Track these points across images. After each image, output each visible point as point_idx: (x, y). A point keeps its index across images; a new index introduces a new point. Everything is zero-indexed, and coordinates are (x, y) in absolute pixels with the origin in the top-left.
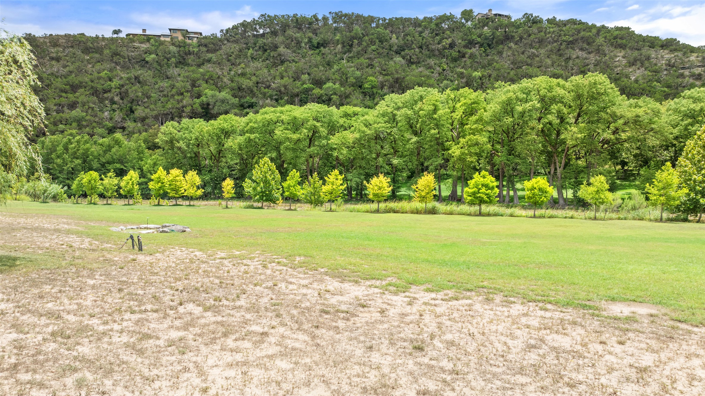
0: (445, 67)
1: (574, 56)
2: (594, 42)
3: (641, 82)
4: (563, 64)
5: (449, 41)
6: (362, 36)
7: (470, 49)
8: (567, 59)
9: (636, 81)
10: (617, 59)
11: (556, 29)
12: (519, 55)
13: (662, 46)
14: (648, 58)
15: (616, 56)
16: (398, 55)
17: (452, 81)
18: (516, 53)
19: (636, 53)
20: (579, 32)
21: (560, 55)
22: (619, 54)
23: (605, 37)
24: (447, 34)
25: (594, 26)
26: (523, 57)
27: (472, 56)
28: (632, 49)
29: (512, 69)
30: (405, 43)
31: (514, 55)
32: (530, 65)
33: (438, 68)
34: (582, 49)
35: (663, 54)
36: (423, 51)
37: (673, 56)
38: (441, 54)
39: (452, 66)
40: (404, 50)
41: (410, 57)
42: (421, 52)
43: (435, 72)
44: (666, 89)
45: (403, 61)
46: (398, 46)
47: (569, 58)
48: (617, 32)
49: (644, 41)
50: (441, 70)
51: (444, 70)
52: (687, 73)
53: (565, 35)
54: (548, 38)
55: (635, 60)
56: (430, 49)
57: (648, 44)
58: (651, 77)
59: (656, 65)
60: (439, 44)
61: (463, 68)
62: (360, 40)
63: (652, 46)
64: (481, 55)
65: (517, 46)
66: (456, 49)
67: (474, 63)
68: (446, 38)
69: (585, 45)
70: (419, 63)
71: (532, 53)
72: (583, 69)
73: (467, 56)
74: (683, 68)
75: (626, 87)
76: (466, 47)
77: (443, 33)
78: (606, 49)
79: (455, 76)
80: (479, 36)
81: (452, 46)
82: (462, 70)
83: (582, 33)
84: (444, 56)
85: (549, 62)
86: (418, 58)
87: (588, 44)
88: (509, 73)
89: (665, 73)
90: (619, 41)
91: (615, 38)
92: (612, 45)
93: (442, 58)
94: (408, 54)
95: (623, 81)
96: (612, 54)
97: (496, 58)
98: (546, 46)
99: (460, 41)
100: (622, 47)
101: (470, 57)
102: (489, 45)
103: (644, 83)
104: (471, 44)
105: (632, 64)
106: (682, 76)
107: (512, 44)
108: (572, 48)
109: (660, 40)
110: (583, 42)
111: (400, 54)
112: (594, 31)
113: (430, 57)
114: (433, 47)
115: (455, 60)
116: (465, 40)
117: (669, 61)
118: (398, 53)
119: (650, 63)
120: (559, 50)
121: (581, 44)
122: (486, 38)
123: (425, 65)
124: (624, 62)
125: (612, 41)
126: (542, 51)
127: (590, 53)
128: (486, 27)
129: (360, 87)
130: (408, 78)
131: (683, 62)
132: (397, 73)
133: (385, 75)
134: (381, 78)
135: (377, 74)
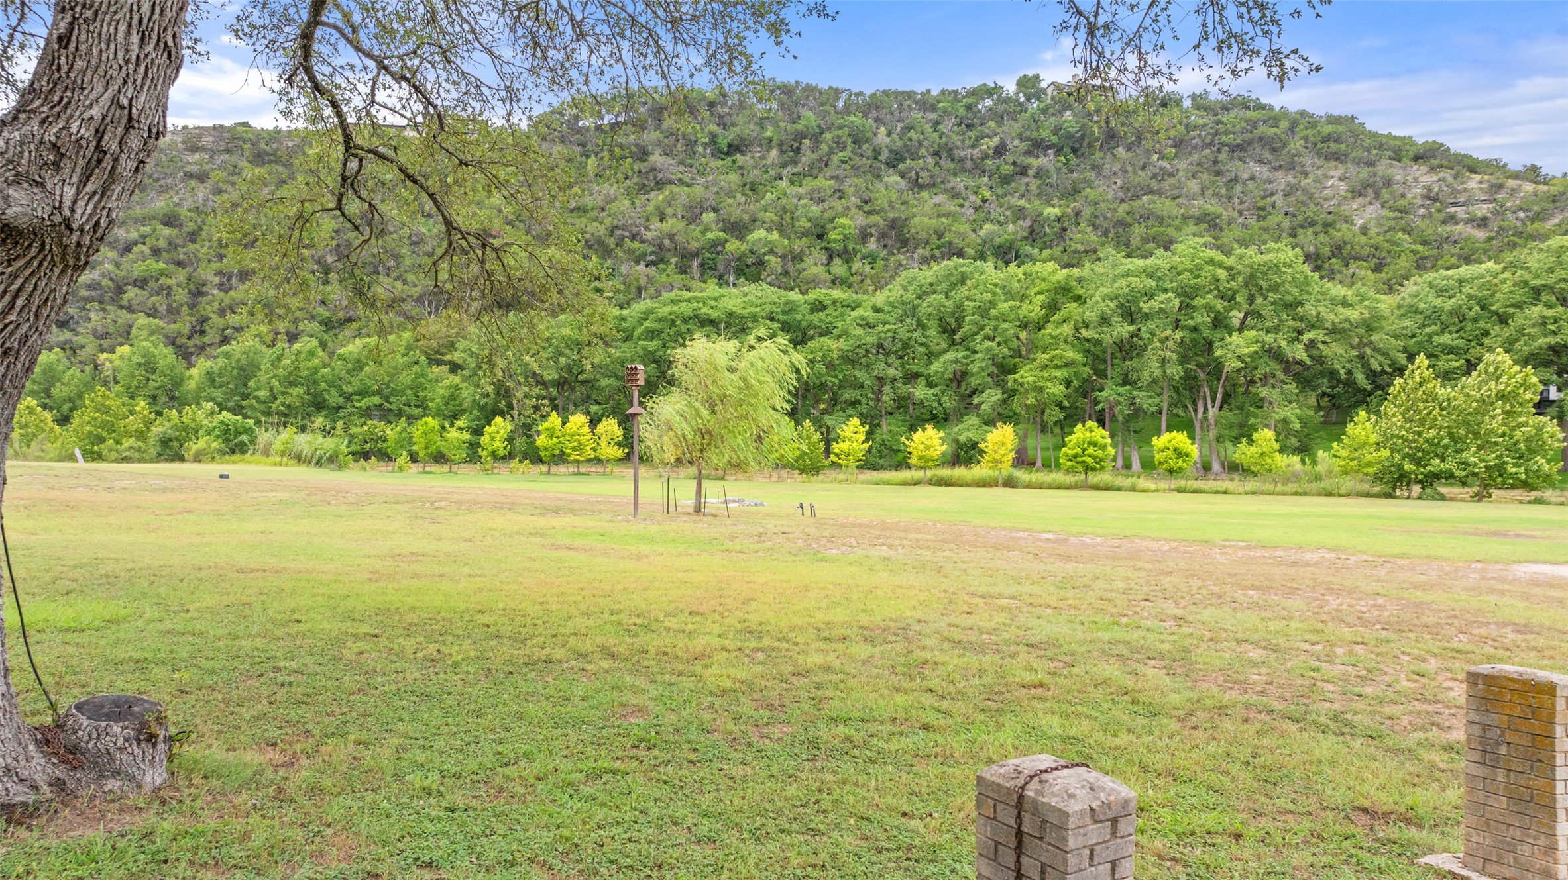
0: (987, 194)
1: (1245, 176)
2: (1284, 145)
3: (1373, 232)
4: (1223, 191)
5: (995, 141)
6: (817, 130)
7: (1038, 157)
8: (1231, 180)
9: (1364, 231)
10: (1330, 184)
11: (1209, 120)
12: (1135, 172)
13: (1416, 159)
14: (1388, 183)
15: (1326, 177)
16: (891, 171)
17: (1000, 224)
18: (1129, 168)
19: (1364, 173)
20: (1254, 125)
21: (1218, 173)
22: (1332, 173)
23: (1306, 139)
24: (989, 128)
25: (1284, 113)
26: (1143, 177)
27: (1040, 174)
28: (1358, 162)
29: (1122, 201)
30: (905, 145)
31: (1126, 172)
32: (1159, 193)
33: (972, 198)
34: (1260, 161)
35: (1418, 174)
36: (942, 162)
37: (1436, 178)
38: (978, 168)
39: (1000, 191)
40: (903, 160)
41: (917, 174)
42: (937, 163)
43: (967, 204)
44: (1420, 247)
45: (903, 183)
46: (891, 151)
47: (1235, 180)
48: (1329, 129)
49: (1381, 146)
50: (979, 202)
51: (984, 201)
52: (1461, 212)
53: (1226, 133)
54: (1194, 138)
55: (1366, 186)
56: (956, 157)
57: (1388, 153)
58: (1392, 223)
59: (1403, 196)
60: (973, 146)
61: (1022, 196)
62: (816, 138)
63: (1397, 156)
64: (1058, 170)
65: (1129, 154)
66: (1009, 158)
67: (1044, 187)
68: (988, 137)
69: (1267, 155)
70: (934, 185)
71: (1162, 169)
72: (1260, 204)
73: (1031, 172)
74: (1455, 204)
75: (1345, 243)
76: (1028, 153)
77: (981, 125)
78: (1307, 160)
79: (1008, 213)
80: (1056, 131)
81: (1000, 150)
82: (1022, 203)
83: (1263, 129)
84: (984, 172)
85: (1194, 186)
86: (932, 177)
87: (1273, 150)
88: (1115, 210)
89: (1422, 211)
90: (1334, 146)
91: (1326, 139)
92: (1319, 154)
93: (980, 176)
94: (911, 169)
95: (1340, 230)
96: (1319, 173)
97: (1090, 175)
98: (1190, 154)
99: (1016, 142)
100: (1337, 157)
101: (1037, 176)
102: (1075, 151)
103: (1379, 234)
104: (1038, 146)
105: (1356, 193)
106: (1452, 219)
107: (1121, 151)
108: (1240, 159)
109: (1414, 144)
110: (1263, 147)
111: (894, 166)
112: (1284, 124)
113: (955, 175)
114: (963, 154)
115: (1005, 180)
116: (1027, 139)
117: (1429, 189)
118: (891, 164)
119: (1392, 193)
120: (1216, 162)
121: (1258, 151)
122: (1070, 136)
123: (947, 191)
124: (1343, 187)
125: (1320, 146)
126: (1182, 165)
127: (1276, 169)
128: (1068, 113)
129: (820, 237)
130: (916, 220)
131: (1455, 192)
132: (893, 208)
133: (870, 213)
134: (861, 220)
135: (853, 210)
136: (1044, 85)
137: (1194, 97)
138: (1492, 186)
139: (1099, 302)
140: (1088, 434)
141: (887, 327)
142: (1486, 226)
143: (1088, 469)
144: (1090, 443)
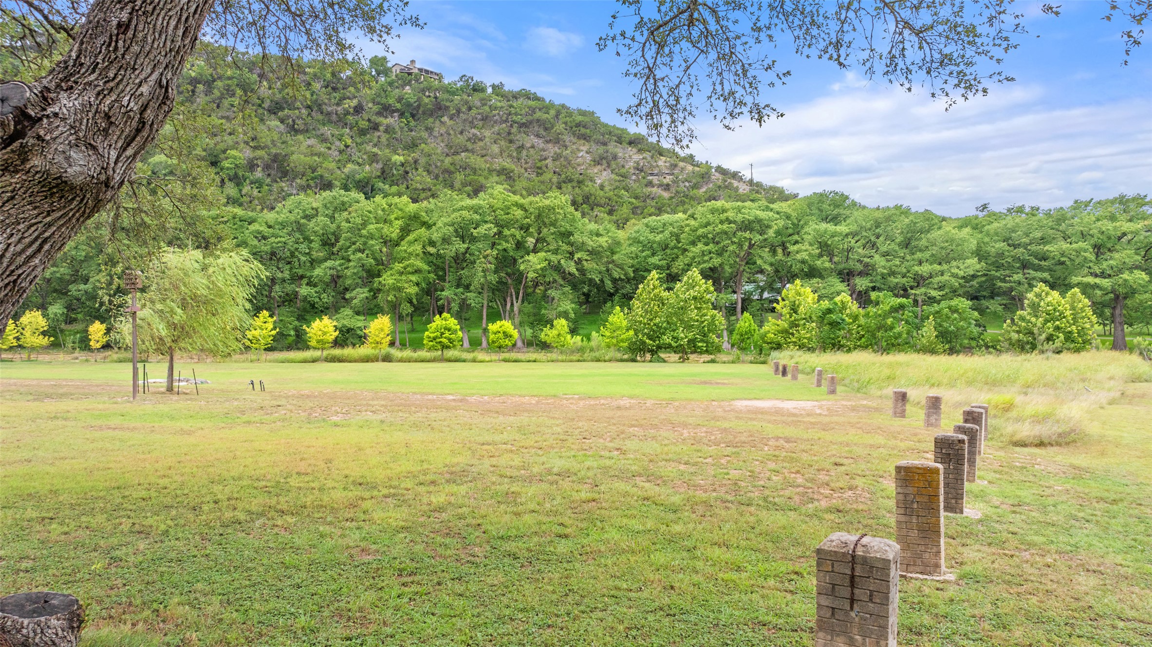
0: (349, 142)
1: (528, 145)
2: (552, 127)
3: (607, 188)
4: (515, 154)
5: (354, 102)
6: (210, 78)
7: (386, 117)
8: (519, 147)
9: (602, 187)
10: (581, 154)
11: (504, 104)
12: (455, 135)
13: (630, 143)
14: (615, 157)
15: (579, 150)
16: (273, 116)
17: (359, 164)
18: (452, 132)
19: (601, 149)
20: (533, 110)
21: (511, 142)
22: (582, 148)
23: (566, 123)
24: (350, 92)
25: (552, 105)
26: (461, 139)
27: (388, 130)
28: (598, 142)
29: (447, 155)
30: (284, 98)
31: (449, 134)
32: (472, 151)
33: (338, 143)
34: (538, 136)
35: (631, 153)
36: (313, 114)
37: (641, 157)
38: (341, 121)
39: (358, 140)
40: (282, 109)
41: (294, 121)
42: (309, 114)
43: (333, 147)
44: (633, 200)
45: (282, 127)
46: (271, 101)
47: (522, 147)
48: (580, 118)
49: (610, 133)
50: (342, 147)
51: (347, 146)
52: (655, 180)
53: (516, 114)
54: (495, 116)
55: (602, 158)
56: (325, 111)
57: (615, 138)
58: (617, 184)
59: (623, 166)
60: (338, 104)
61: (375, 145)
62: (209, 84)
63: (620, 141)
64: (401, 128)
65: (452, 122)
66: (365, 116)
67: (391, 140)
68: (349, 98)
69: (542, 132)
70: (307, 131)
71: (474, 135)
72: (539, 165)
73: (381, 128)
74: (652, 174)
75: (591, 195)
76: (379, 114)
77: (344, 89)
78: (567, 138)
79: (365, 157)
80: (400, 100)
81: (358, 109)
82: (375, 150)
83: (538, 114)
84: (346, 124)
85: (495, 149)
86: (306, 124)
87: (546, 129)
88: (443, 161)
89: (634, 177)
90: (583, 130)
91: (578, 125)
92: (574, 135)
93: (343, 127)
94: (289, 117)
95: (587, 186)
96: (574, 147)
97: (425, 135)
98: (493, 126)
99: (370, 105)
100: (585, 138)
101: (386, 131)
102: (413, 116)
103: (610, 190)
104: (386, 110)
105: (597, 162)
106: (650, 184)
107: (445, 119)
108: (525, 133)
109: (629, 134)
110: (540, 126)
111: (275, 113)
112: (553, 112)
113: (324, 125)
114: (329, 109)
115: (363, 132)
116: (378, 104)
117: (638, 164)
118: (273, 111)
119: (617, 164)
120: (509, 133)
121: (536, 128)
122: (409, 105)
123: (317, 136)
124: (588, 158)
125: (574, 129)
126: (487, 133)
127: (548, 142)
128: (408, 87)
129: (214, 164)
130: (294, 157)
131: (652, 167)
132: (275, 146)
133: (255, 148)
134: (248, 153)
135: (242, 145)
136: (389, 65)
137: (494, 87)
138: (671, 165)
139: (442, 227)
140: (444, 322)
141: (279, 239)
142: (669, 189)
143: (444, 347)
144: (445, 329)
